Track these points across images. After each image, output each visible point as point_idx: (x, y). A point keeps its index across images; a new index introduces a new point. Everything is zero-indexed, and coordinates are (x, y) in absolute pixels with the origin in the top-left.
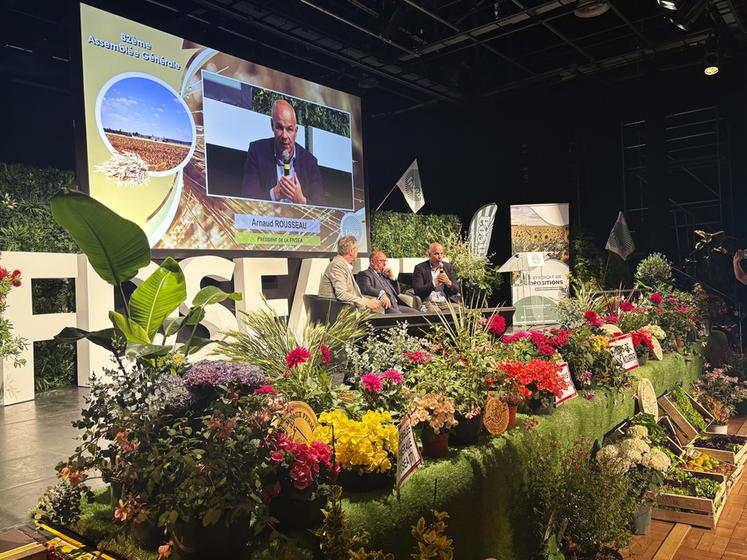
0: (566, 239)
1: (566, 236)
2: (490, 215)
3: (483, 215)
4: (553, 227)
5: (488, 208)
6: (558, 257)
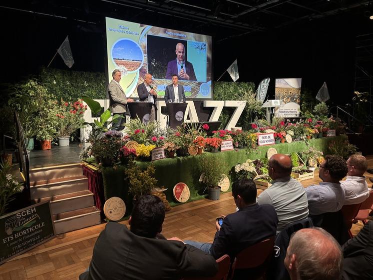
0: (299, 93)
2: (267, 83)
3: (264, 83)
4: (294, 88)
5: (266, 80)
6: (295, 101)
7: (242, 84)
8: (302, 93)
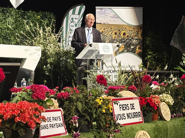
0: (140, 36)
1: (140, 33)
2: (79, 14)
3: (74, 13)
4: (130, 26)
5: (78, 8)
6: (133, 51)
7: (30, 13)
8: (144, 35)
